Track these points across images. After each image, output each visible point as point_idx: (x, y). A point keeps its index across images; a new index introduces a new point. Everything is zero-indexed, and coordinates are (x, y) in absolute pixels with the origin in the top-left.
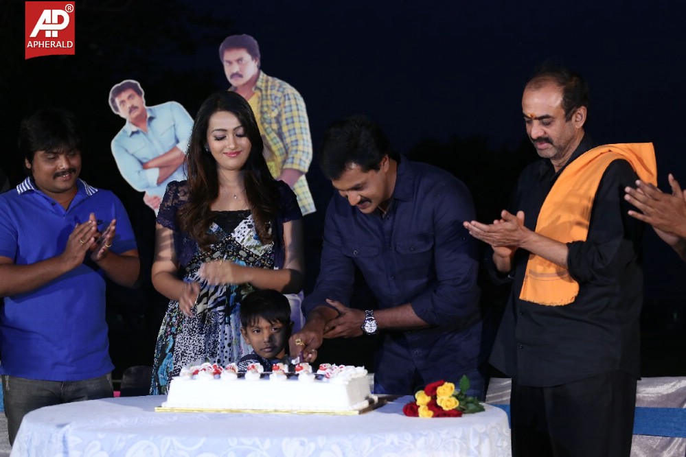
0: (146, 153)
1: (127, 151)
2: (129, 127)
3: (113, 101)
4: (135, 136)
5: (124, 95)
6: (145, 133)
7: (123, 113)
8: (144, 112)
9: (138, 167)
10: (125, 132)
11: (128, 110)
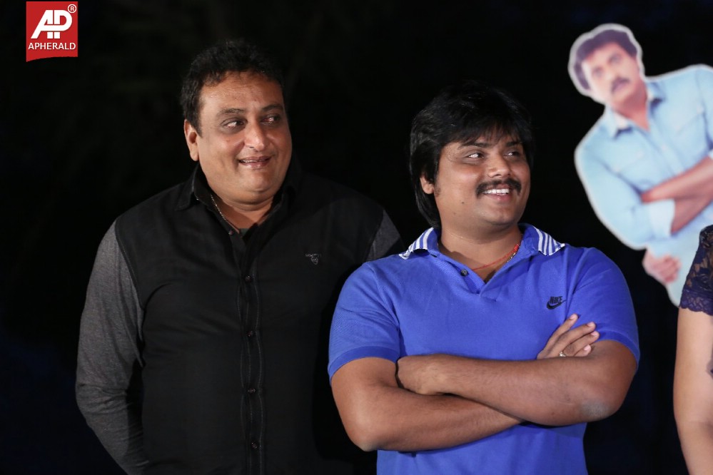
0: (647, 171)
1: (607, 168)
2: (610, 121)
3: (578, 69)
4: (624, 137)
5: (601, 57)
6: (645, 131)
7: (597, 91)
8: (641, 88)
9: (632, 199)
10: (603, 130)
11: (608, 86)
